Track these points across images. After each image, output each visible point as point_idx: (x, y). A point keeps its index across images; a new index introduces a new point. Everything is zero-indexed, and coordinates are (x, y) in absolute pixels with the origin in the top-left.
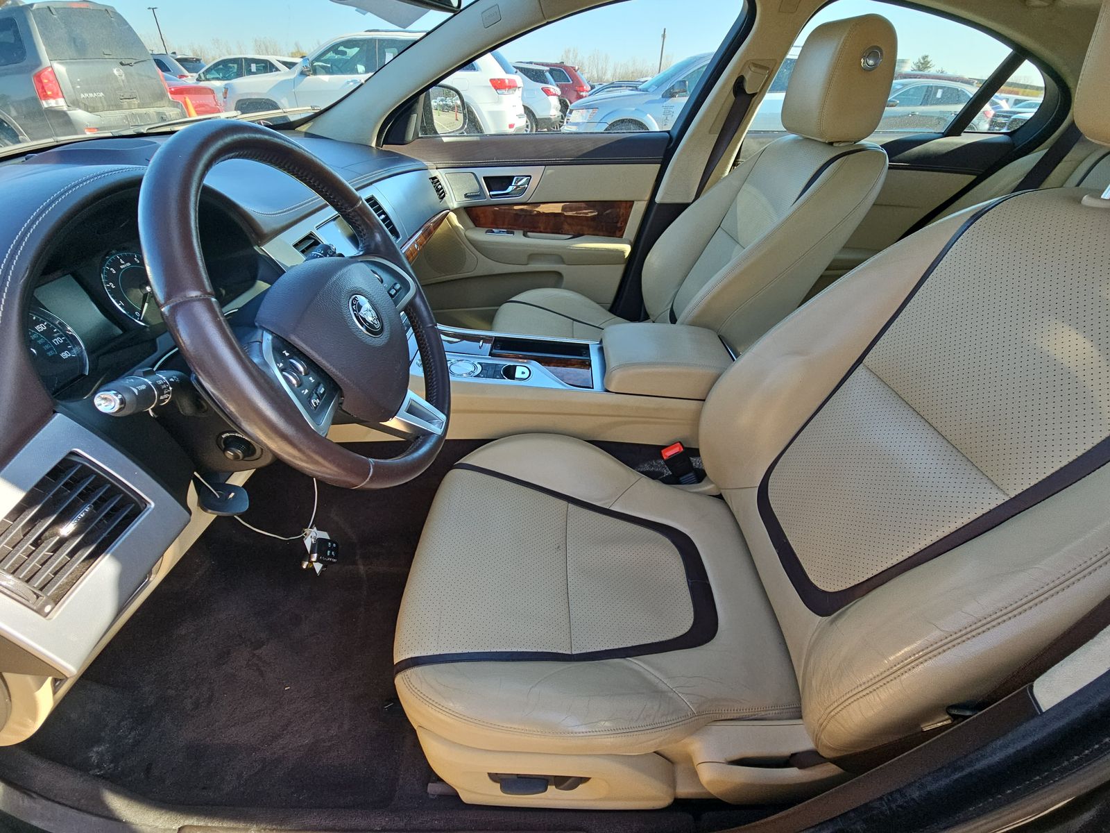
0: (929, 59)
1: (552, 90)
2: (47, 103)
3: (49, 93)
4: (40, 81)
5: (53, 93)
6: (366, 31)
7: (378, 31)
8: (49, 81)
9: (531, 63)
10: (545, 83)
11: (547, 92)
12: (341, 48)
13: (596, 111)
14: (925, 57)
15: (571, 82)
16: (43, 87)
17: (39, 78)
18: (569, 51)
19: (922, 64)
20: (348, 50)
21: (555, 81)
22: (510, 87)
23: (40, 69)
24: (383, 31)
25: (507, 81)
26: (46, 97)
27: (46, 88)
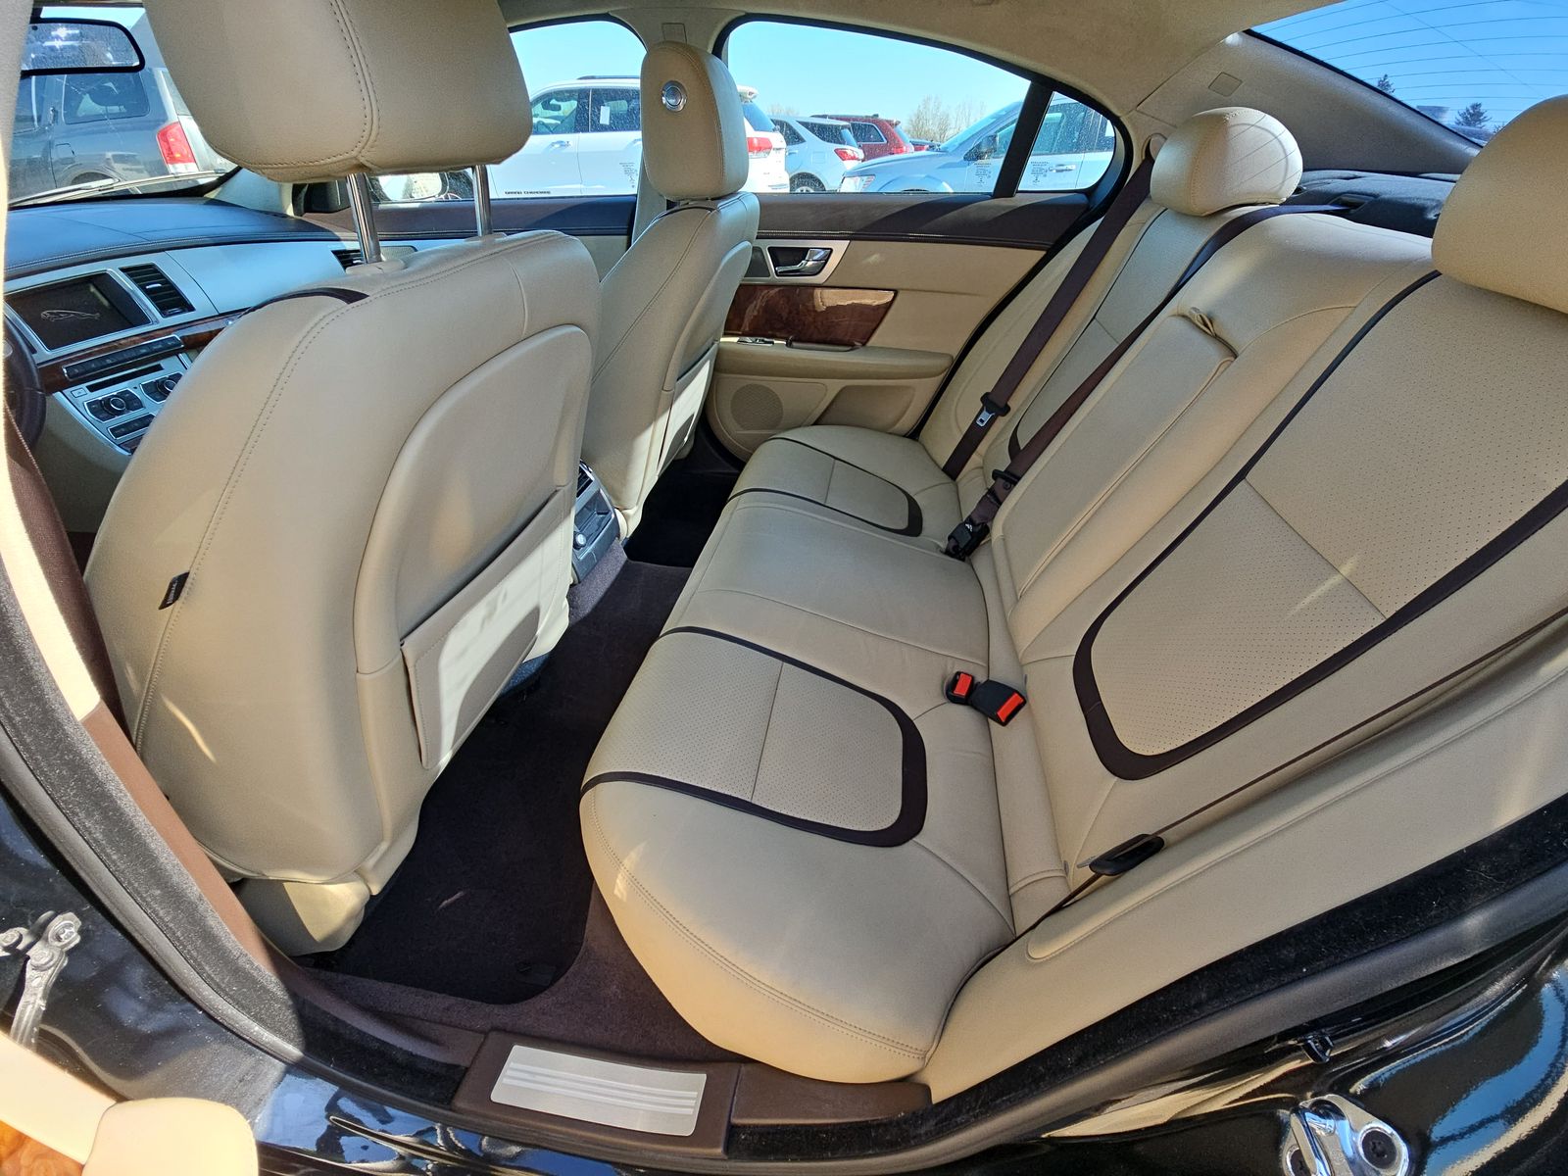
0: (1482, 109)
1: (849, 152)
2: (176, 168)
3: (178, 155)
4: (167, 141)
5: (182, 155)
6: (581, 79)
7: (593, 78)
8: (176, 139)
9: (824, 117)
10: (840, 143)
11: (842, 155)
12: (553, 102)
13: (872, 179)
14: (1476, 106)
15: (885, 141)
16: (169, 149)
17: (164, 135)
18: (929, 99)
19: (1472, 115)
20: (562, 104)
21: (858, 141)
22: (759, 149)
23: (164, 126)
24: (600, 78)
25: (755, 141)
26: (174, 160)
27: (173, 149)
